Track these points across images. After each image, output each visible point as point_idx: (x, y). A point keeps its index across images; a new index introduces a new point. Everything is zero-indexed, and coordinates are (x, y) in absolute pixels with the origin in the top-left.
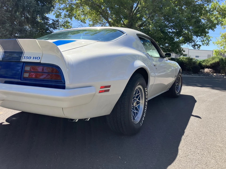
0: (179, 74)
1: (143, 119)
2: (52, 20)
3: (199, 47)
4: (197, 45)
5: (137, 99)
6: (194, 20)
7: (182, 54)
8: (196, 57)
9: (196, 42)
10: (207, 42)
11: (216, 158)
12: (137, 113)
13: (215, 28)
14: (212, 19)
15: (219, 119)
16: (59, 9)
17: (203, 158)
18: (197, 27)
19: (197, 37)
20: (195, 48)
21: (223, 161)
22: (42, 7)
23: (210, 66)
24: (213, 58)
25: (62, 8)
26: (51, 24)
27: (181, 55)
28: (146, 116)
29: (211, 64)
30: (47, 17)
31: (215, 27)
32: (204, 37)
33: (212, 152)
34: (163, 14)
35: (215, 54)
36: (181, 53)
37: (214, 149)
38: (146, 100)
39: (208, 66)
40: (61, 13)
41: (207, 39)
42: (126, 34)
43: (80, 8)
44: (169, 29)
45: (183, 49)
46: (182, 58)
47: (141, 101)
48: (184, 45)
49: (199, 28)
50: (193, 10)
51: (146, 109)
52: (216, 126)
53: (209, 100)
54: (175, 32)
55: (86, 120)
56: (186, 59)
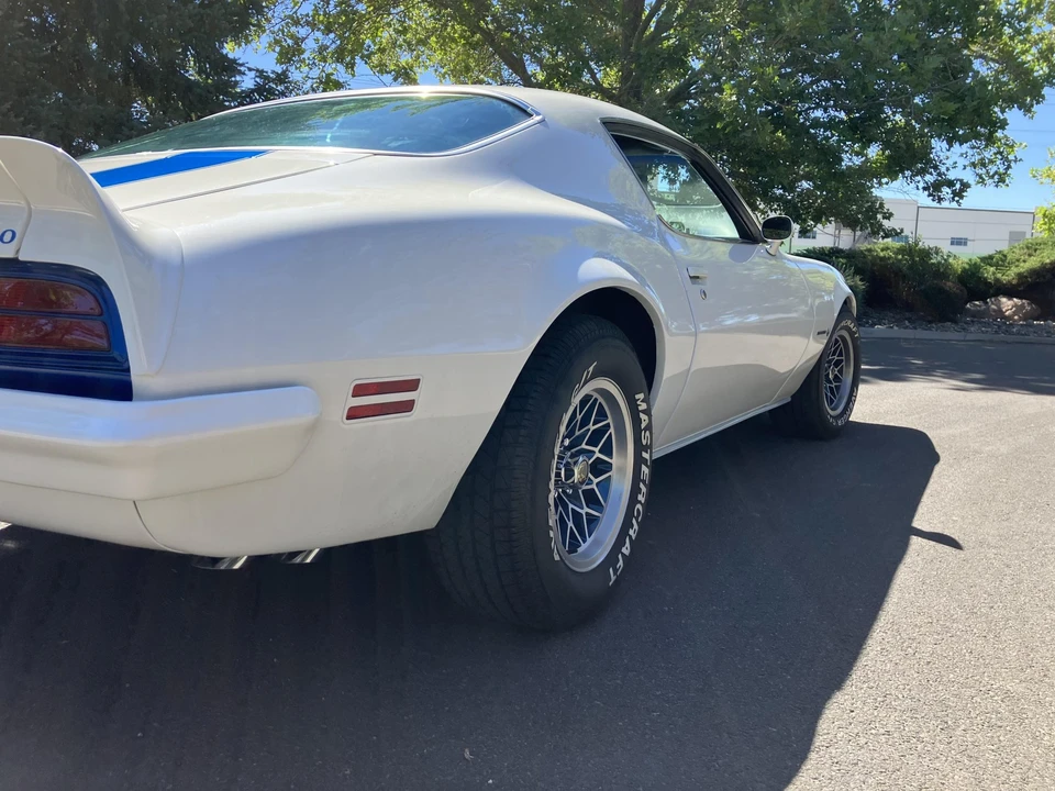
0: (843, 324)
1: (626, 550)
2: (253, 74)
3: (958, 194)
4: (950, 184)
5: (597, 450)
6: (933, 62)
7: (877, 230)
8: (952, 243)
9: (943, 169)
10: (1002, 171)
11: (977, 759)
12: (592, 520)
13: (1038, 103)
14: (1023, 57)
15: (1026, 547)
16: (292, 18)
17: (911, 760)
18: (947, 95)
19: (951, 146)
20: (940, 200)
21: (1012, 778)
22: (202, 11)
23: (1018, 285)
24: (1032, 249)
25: (307, 15)
26: (252, 91)
27: (874, 233)
28: (639, 534)
29: (1020, 275)
30: (231, 56)
31: (1038, 97)
32: (986, 146)
33: (963, 727)
34: (780, 36)
35: (1044, 230)
36: (872, 225)
37: (975, 708)
38: (646, 455)
39: (1004, 285)
40: (304, 39)
41: (1001, 153)
42: (538, 118)
43: (389, 14)
44: (814, 108)
45: (882, 205)
46: (882, 250)
47: (615, 461)
48: (887, 183)
49: (962, 99)
50: (933, 15)
51: (640, 498)
52: (1007, 581)
53: (990, 448)
54: (842, 121)
55: (298, 560)
56: (900, 251)
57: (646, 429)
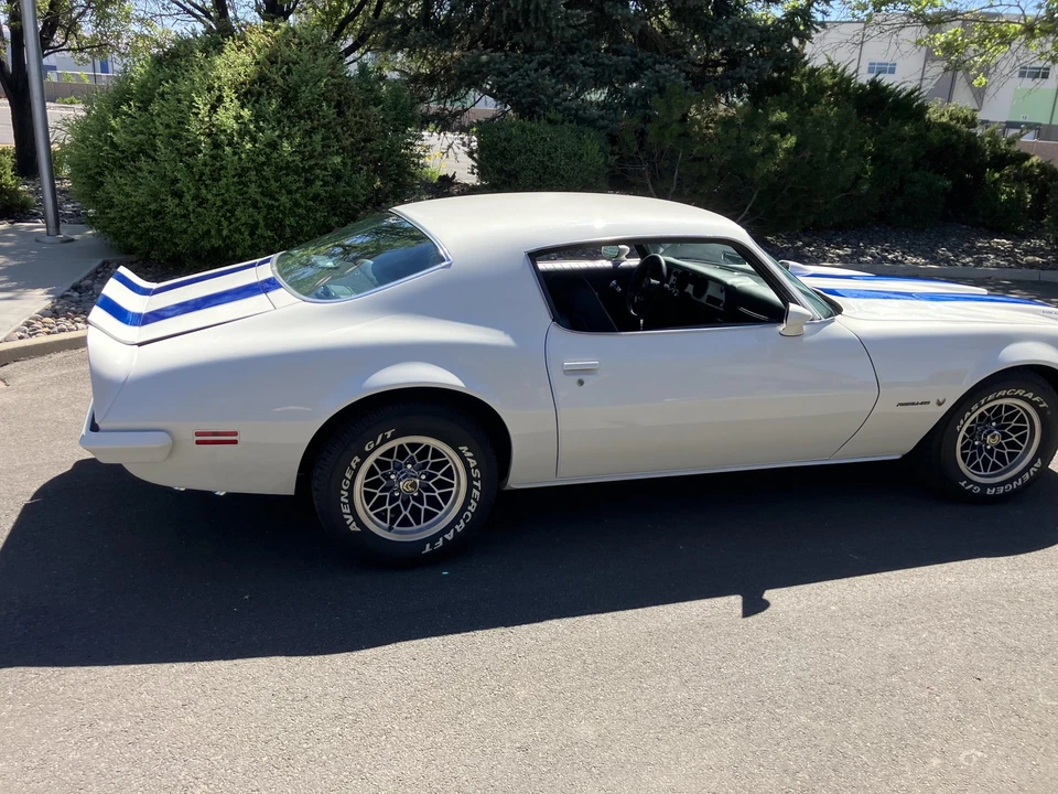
1: (450, 536)
5: (438, 474)
38: (477, 483)
47: (456, 482)
57: (475, 468)
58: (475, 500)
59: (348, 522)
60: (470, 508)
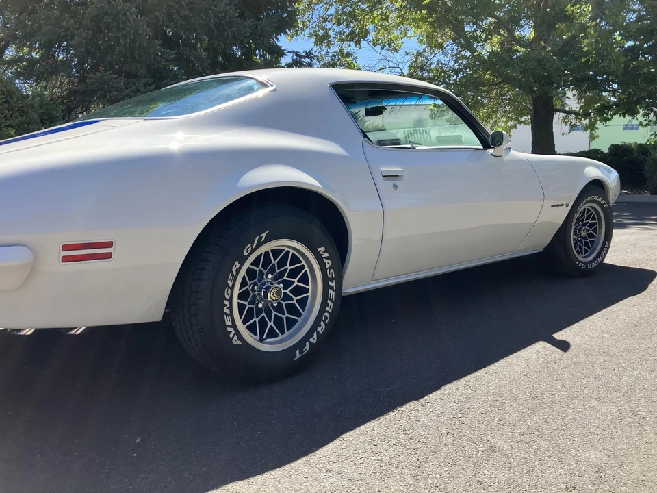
1: (314, 340)
5: (296, 280)
12: (291, 321)
16: (323, 18)
25: (332, 15)
38: (332, 283)
42: (272, 88)
47: (310, 287)
57: (330, 268)
58: (331, 300)
59: (231, 336)
60: (327, 309)
